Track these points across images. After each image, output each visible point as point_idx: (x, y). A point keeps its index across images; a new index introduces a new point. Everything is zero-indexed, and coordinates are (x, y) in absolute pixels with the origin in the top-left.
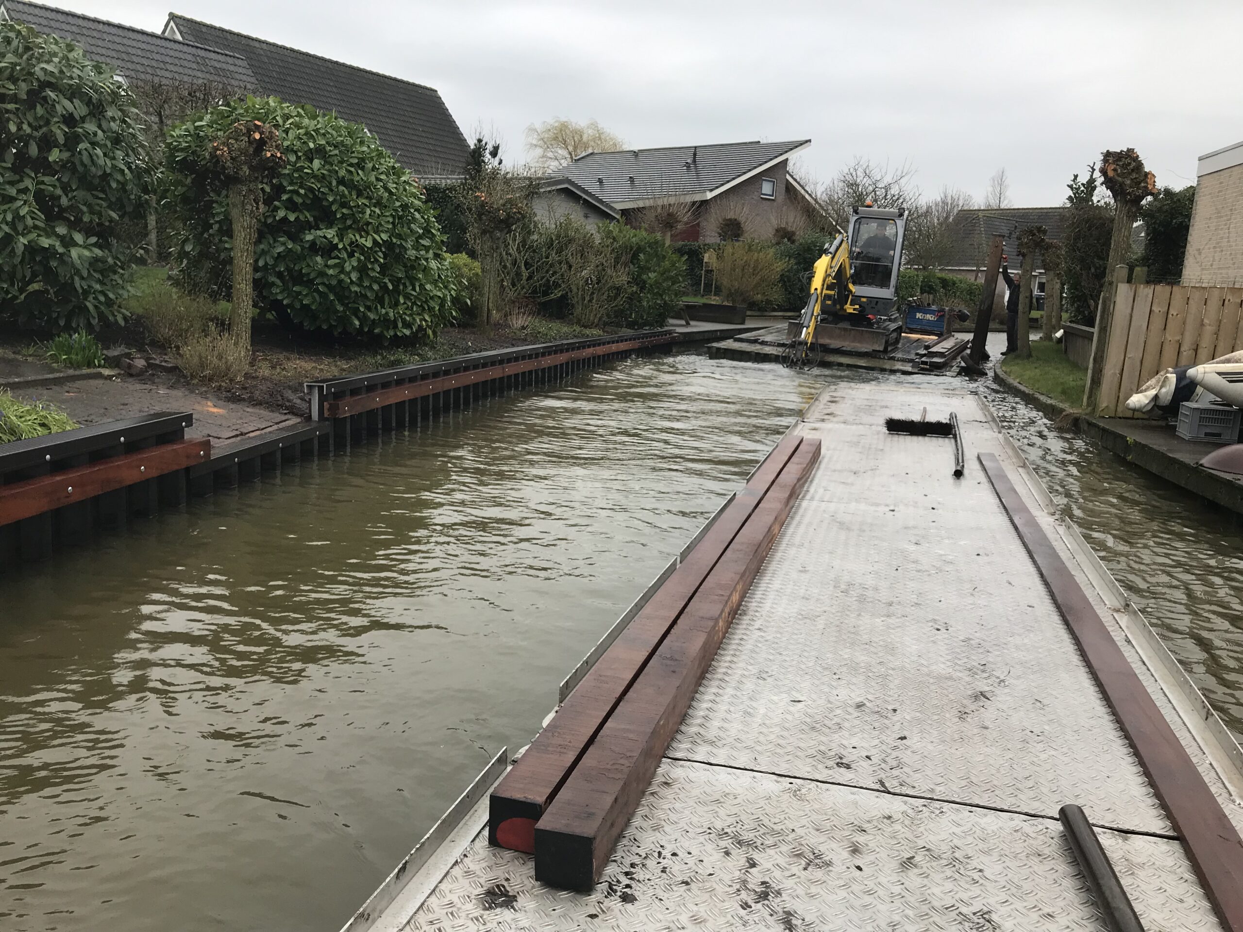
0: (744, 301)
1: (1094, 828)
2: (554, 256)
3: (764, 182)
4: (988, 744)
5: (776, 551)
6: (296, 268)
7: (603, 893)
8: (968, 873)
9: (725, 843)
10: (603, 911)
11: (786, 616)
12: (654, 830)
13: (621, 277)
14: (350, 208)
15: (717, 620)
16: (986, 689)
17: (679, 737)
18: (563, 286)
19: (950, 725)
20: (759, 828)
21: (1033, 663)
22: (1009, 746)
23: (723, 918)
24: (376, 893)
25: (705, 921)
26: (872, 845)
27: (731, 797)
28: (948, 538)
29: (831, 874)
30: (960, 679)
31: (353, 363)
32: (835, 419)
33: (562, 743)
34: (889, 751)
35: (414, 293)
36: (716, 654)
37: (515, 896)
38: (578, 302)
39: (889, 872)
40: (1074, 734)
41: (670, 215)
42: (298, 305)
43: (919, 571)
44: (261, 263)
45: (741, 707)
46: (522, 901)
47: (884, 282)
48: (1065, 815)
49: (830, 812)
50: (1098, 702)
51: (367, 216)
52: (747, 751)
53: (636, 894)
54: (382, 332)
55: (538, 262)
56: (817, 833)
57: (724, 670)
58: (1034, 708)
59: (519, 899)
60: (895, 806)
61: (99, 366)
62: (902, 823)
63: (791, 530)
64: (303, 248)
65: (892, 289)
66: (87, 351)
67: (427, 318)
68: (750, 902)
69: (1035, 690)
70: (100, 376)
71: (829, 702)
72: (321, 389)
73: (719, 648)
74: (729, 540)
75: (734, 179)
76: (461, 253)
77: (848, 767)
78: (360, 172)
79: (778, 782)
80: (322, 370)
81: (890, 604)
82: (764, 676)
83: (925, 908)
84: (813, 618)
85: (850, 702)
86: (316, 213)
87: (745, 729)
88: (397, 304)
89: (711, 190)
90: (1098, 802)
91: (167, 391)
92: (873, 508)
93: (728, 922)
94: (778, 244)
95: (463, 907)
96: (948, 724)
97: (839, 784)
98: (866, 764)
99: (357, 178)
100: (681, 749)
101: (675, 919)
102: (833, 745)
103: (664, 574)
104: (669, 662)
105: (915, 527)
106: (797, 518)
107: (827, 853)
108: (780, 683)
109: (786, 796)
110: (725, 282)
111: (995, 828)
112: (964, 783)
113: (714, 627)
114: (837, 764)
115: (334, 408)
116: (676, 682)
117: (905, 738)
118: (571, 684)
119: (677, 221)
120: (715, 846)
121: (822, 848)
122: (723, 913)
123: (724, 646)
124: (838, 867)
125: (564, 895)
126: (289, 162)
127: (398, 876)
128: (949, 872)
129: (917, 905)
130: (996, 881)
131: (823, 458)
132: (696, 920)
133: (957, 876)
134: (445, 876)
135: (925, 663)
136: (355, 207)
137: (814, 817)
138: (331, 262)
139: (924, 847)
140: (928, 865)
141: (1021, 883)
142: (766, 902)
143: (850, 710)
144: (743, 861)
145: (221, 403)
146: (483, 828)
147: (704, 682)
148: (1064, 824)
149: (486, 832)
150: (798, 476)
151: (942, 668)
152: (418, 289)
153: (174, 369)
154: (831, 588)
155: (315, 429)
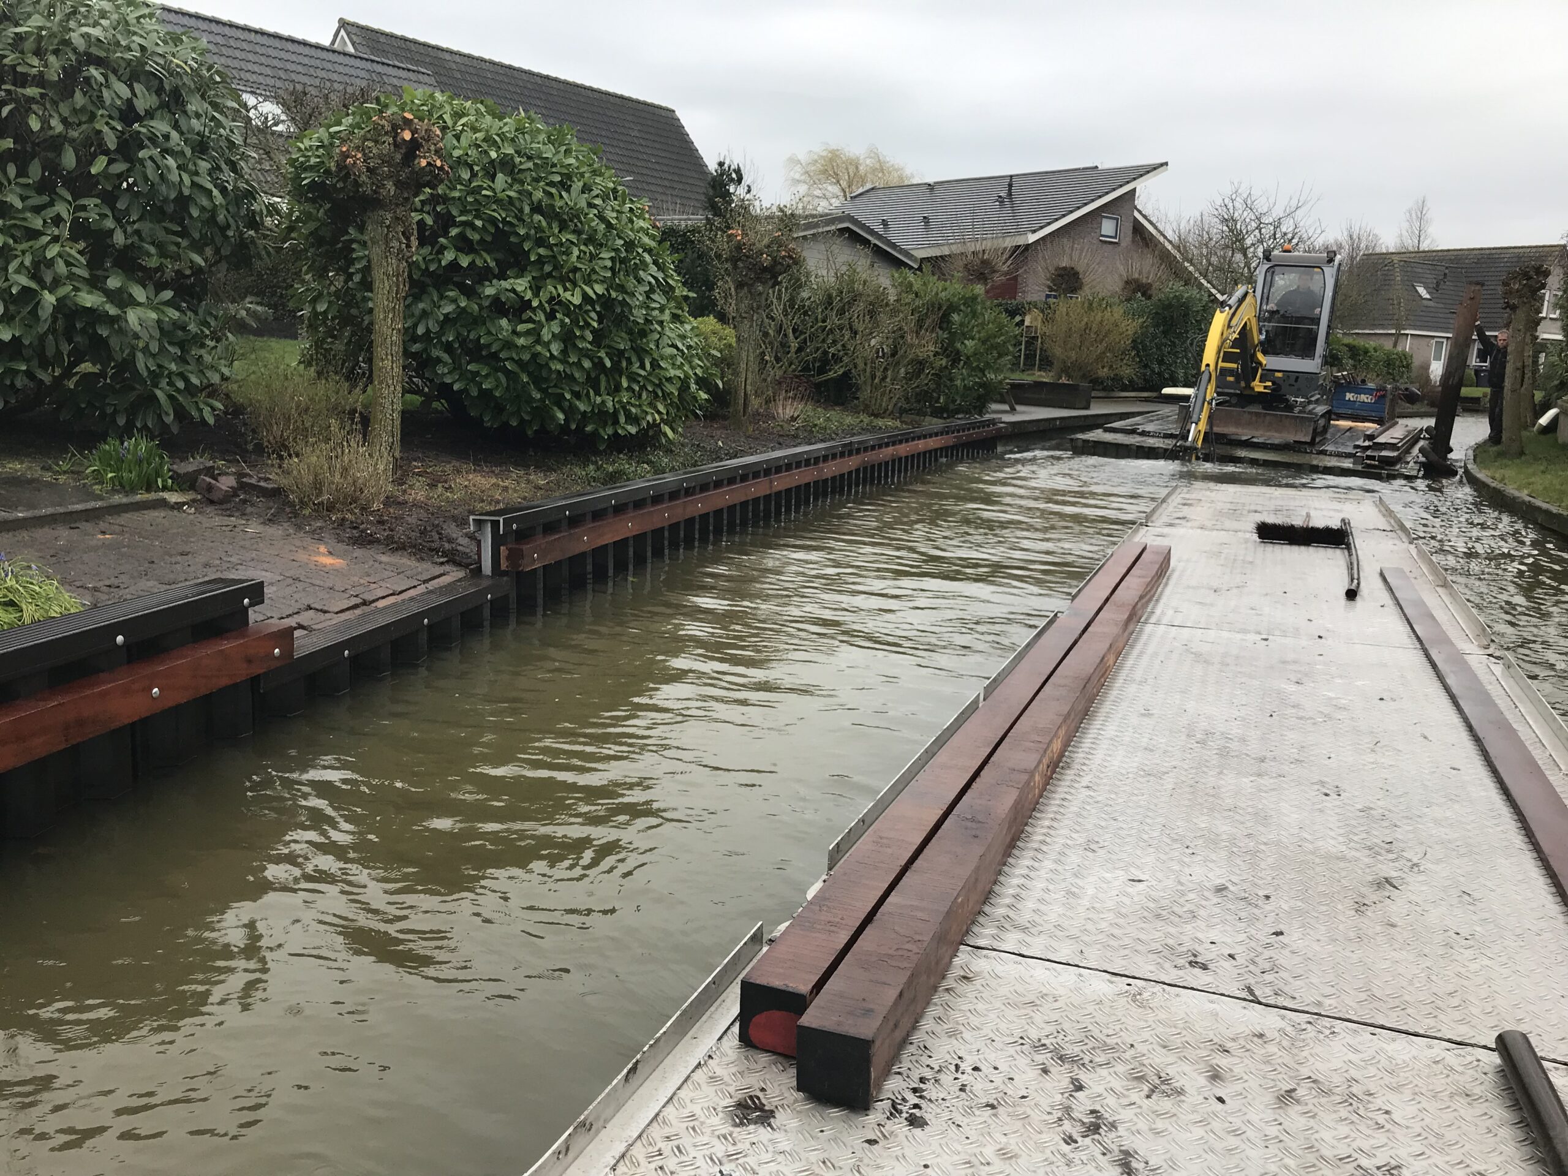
0: (1084, 376)
1: (1545, 1064)
2: (834, 320)
3: (1104, 220)
4: (1396, 946)
5: (1109, 688)
6: (471, 337)
7: (884, 1113)
8: (1370, 1115)
9: (1042, 1057)
10: (885, 1136)
11: (1124, 772)
12: (950, 1037)
13: (926, 346)
14: (550, 247)
15: (1032, 774)
16: (1394, 874)
17: (981, 919)
18: (846, 359)
19: (1344, 919)
20: (1086, 1041)
21: (1458, 843)
22: (1426, 951)
23: (1040, 1155)
24: (600, 1098)
25: (1016, 1156)
26: (1237, 1070)
27: (1050, 999)
28: (1341, 677)
29: (1184, 1105)
30: (1357, 860)
31: (553, 477)
32: (1189, 524)
33: (832, 919)
34: (1260, 949)
35: (643, 373)
36: (1030, 817)
37: (772, 1112)
38: (865, 382)
39: (1262, 1107)
40: (1515, 938)
41: (985, 263)
42: (474, 392)
43: (1301, 718)
44: (420, 330)
45: (1063, 885)
46: (781, 1118)
47: (1307, 351)
48: (1503, 1044)
49: (1180, 1024)
50: (1550, 897)
51: (574, 258)
52: (1071, 942)
53: (927, 1117)
54: (597, 429)
55: (812, 327)
56: (1164, 1050)
57: (1041, 838)
58: (1460, 902)
59: (777, 1115)
60: (1269, 1021)
61: (165, 488)
62: (1279, 1043)
63: (1129, 663)
64: (481, 307)
65: (1318, 360)
66: (145, 465)
67: (661, 408)
68: (1076, 1136)
69: (1462, 879)
70: (163, 504)
71: (1182, 884)
72: (495, 524)
73: (1034, 810)
74: (1048, 672)
75: (1064, 216)
76: (708, 316)
77: (1204, 967)
78: (563, 193)
79: (1112, 982)
80: (506, 489)
81: (1263, 760)
82: (1093, 846)
83: (1311, 1158)
84: (1160, 775)
85: (1207, 885)
86: (499, 256)
87: (1068, 913)
88: (618, 388)
89: (1034, 232)
90: (1549, 1029)
91: (261, 528)
92: (1239, 636)
93: (1046, 1160)
94: (1128, 300)
95: (708, 1121)
96: (1341, 918)
97: (1192, 989)
98: (1228, 964)
99: (559, 203)
100: (984, 935)
101: (977, 1151)
102: (1184, 938)
103: (962, 713)
104: (969, 824)
105: (1295, 662)
106: (1139, 647)
107: (1177, 1077)
108: (1114, 857)
109: (1123, 1001)
110: (1058, 351)
111: (1406, 1058)
112: (1363, 996)
113: (1028, 783)
114: (1190, 963)
115: (515, 556)
116: (978, 850)
117: (1281, 933)
118: (842, 847)
119: (995, 272)
120: (1028, 1061)
121: (1171, 1071)
122: (1040, 1147)
123: (1042, 808)
124: (1192, 1097)
125: (834, 1112)
126: (459, 180)
127: (627, 1078)
128: (1344, 1113)
129: (1300, 1152)
130: (1407, 1127)
131: (1173, 571)
132: (1005, 1155)
133: (1355, 1117)
134: (686, 1081)
135: (1308, 837)
136: (556, 245)
137: (1160, 1029)
138: (521, 328)
139: (1310, 1078)
140: (1315, 1101)
141: (1443, 1131)
142: (1097, 1137)
143: (1206, 894)
144: (1065, 1083)
145: (341, 547)
146: (732, 1024)
147: (1015, 852)
148: (1501, 1055)
149: (736, 1029)
150: (1140, 593)
151: (1332, 844)
152: (648, 366)
153: (276, 493)
154: (1184, 738)
155: (487, 590)
